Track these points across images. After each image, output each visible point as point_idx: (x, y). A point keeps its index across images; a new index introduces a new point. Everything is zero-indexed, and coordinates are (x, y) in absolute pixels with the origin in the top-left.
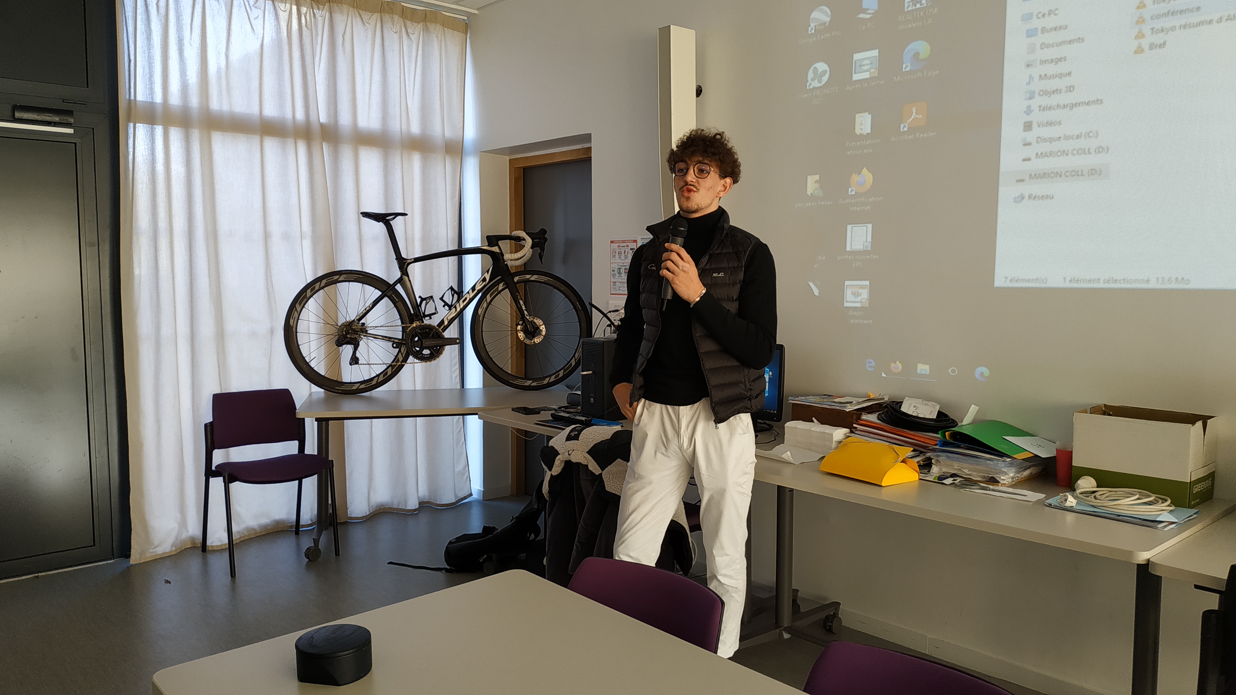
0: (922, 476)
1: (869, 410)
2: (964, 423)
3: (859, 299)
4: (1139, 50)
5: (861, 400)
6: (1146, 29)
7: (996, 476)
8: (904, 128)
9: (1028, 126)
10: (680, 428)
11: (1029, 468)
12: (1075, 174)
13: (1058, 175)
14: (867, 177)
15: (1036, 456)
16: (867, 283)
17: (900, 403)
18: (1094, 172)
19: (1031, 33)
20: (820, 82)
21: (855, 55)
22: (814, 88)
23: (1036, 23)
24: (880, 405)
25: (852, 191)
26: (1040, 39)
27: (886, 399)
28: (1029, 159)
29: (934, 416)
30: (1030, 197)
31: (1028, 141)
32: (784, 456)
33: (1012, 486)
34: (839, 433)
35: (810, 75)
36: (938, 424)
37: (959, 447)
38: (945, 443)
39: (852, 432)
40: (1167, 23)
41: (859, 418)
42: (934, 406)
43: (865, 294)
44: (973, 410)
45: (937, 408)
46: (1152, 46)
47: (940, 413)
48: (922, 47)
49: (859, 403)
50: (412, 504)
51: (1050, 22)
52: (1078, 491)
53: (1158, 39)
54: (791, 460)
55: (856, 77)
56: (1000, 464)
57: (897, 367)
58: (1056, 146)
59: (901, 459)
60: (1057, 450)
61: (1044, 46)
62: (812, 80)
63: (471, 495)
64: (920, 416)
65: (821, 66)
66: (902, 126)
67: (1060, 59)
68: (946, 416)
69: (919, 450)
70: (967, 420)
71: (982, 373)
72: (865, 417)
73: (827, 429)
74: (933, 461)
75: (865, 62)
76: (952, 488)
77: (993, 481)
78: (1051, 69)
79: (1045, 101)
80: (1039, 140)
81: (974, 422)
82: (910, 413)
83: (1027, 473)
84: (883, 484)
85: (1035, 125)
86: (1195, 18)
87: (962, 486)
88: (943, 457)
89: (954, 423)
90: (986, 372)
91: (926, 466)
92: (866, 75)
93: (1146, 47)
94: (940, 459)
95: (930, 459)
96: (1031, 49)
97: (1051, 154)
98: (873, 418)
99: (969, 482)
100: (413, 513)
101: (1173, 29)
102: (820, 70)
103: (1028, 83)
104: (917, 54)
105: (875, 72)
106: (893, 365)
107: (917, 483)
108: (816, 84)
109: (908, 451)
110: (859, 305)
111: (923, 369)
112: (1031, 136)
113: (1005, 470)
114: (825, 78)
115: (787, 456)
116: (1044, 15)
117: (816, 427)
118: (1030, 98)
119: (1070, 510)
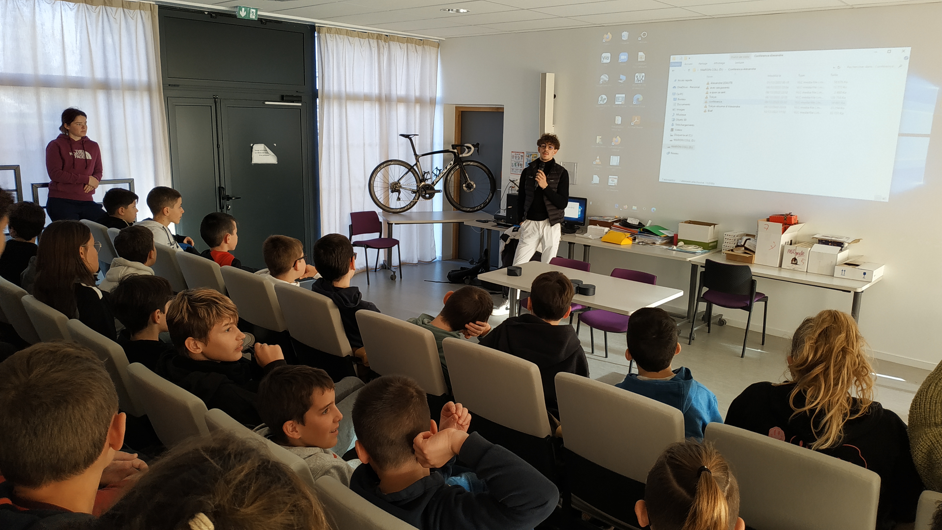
0: (633, 242)
1: (616, 222)
2: (647, 226)
3: (614, 182)
4: (705, 111)
5: (613, 218)
6: (707, 106)
7: (655, 242)
8: (632, 124)
9: (672, 130)
10: (539, 228)
11: (666, 240)
12: (685, 147)
13: (680, 147)
14: (619, 139)
15: (668, 236)
16: (617, 177)
17: (627, 219)
18: (690, 147)
19: (675, 99)
20: (603, 102)
21: (616, 95)
22: (601, 104)
23: (676, 96)
24: (620, 220)
25: (613, 144)
26: (677, 102)
27: (622, 218)
28: (672, 141)
29: (637, 224)
30: (671, 153)
31: (672, 134)
32: (589, 237)
33: (659, 245)
34: (606, 229)
35: (600, 99)
36: (639, 226)
37: (644, 233)
38: (640, 232)
39: (610, 229)
40: (713, 104)
41: (613, 224)
42: (637, 220)
43: (616, 181)
44: (650, 222)
45: (639, 221)
46: (709, 111)
47: (640, 223)
48: (640, 97)
49: (613, 219)
50: (416, 261)
51: (681, 97)
52: (678, 246)
53: (711, 109)
54: (591, 238)
55: (616, 103)
56: (656, 238)
57: (626, 207)
58: (680, 138)
59: (627, 237)
60: (674, 234)
61: (678, 104)
62: (601, 101)
63: (436, 258)
64: (633, 223)
65: (604, 97)
66: (632, 123)
67: (683, 110)
68: (641, 224)
69: (632, 234)
70: (648, 225)
71: (654, 210)
72: (615, 224)
73: (603, 228)
74: (637, 238)
75: (620, 98)
76: (642, 245)
77: (654, 243)
78: (680, 112)
79: (678, 122)
80: (675, 135)
81: (650, 226)
82: (630, 222)
83: (665, 241)
84: (621, 244)
85: (674, 130)
86: (720, 104)
87: (644, 245)
88: (639, 236)
89: (644, 226)
90: (655, 209)
91: (634, 239)
92: (620, 103)
93: (707, 111)
94: (639, 237)
95: (635, 237)
96: (675, 104)
97: (678, 140)
98: (617, 224)
99: (647, 244)
100: (416, 265)
101: (715, 106)
102: (603, 98)
103: (673, 116)
104: (638, 99)
105: (623, 102)
106: (624, 206)
107: (631, 245)
108: (601, 102)
109: (628, 235)
110: (613, 185)
111: (634, 208)
112: (673, 133)
113: (658, 240)
114: (605, 101)
115: (590, 237)
116: (679, 94)
117: (598, 227)
118: (673, 121)
119: (674, 250)
